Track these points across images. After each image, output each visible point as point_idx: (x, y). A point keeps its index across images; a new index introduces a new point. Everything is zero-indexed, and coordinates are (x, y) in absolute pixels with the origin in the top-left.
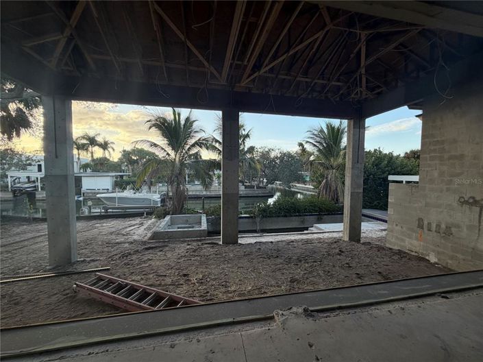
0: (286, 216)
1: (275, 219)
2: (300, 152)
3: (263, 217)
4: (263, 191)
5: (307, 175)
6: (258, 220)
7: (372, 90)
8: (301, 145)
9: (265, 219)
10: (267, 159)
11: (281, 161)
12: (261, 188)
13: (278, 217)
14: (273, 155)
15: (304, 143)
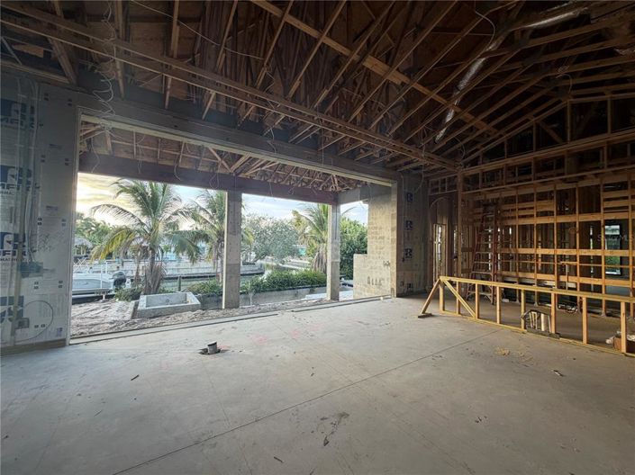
0: (279, 290)
1: (269, 293)
2: (295, 221)
3: (256, 292)
4: (251, 267)
5: (303, 248)
6: (251, 295)
7: (343, 187)
8: (295, 213)
9: (258, 294)
10: (257, 229)
11: (274, 232)
12: (248, 264)
13: (272, 291)
14: (263, 225)
15: (298, 211)
